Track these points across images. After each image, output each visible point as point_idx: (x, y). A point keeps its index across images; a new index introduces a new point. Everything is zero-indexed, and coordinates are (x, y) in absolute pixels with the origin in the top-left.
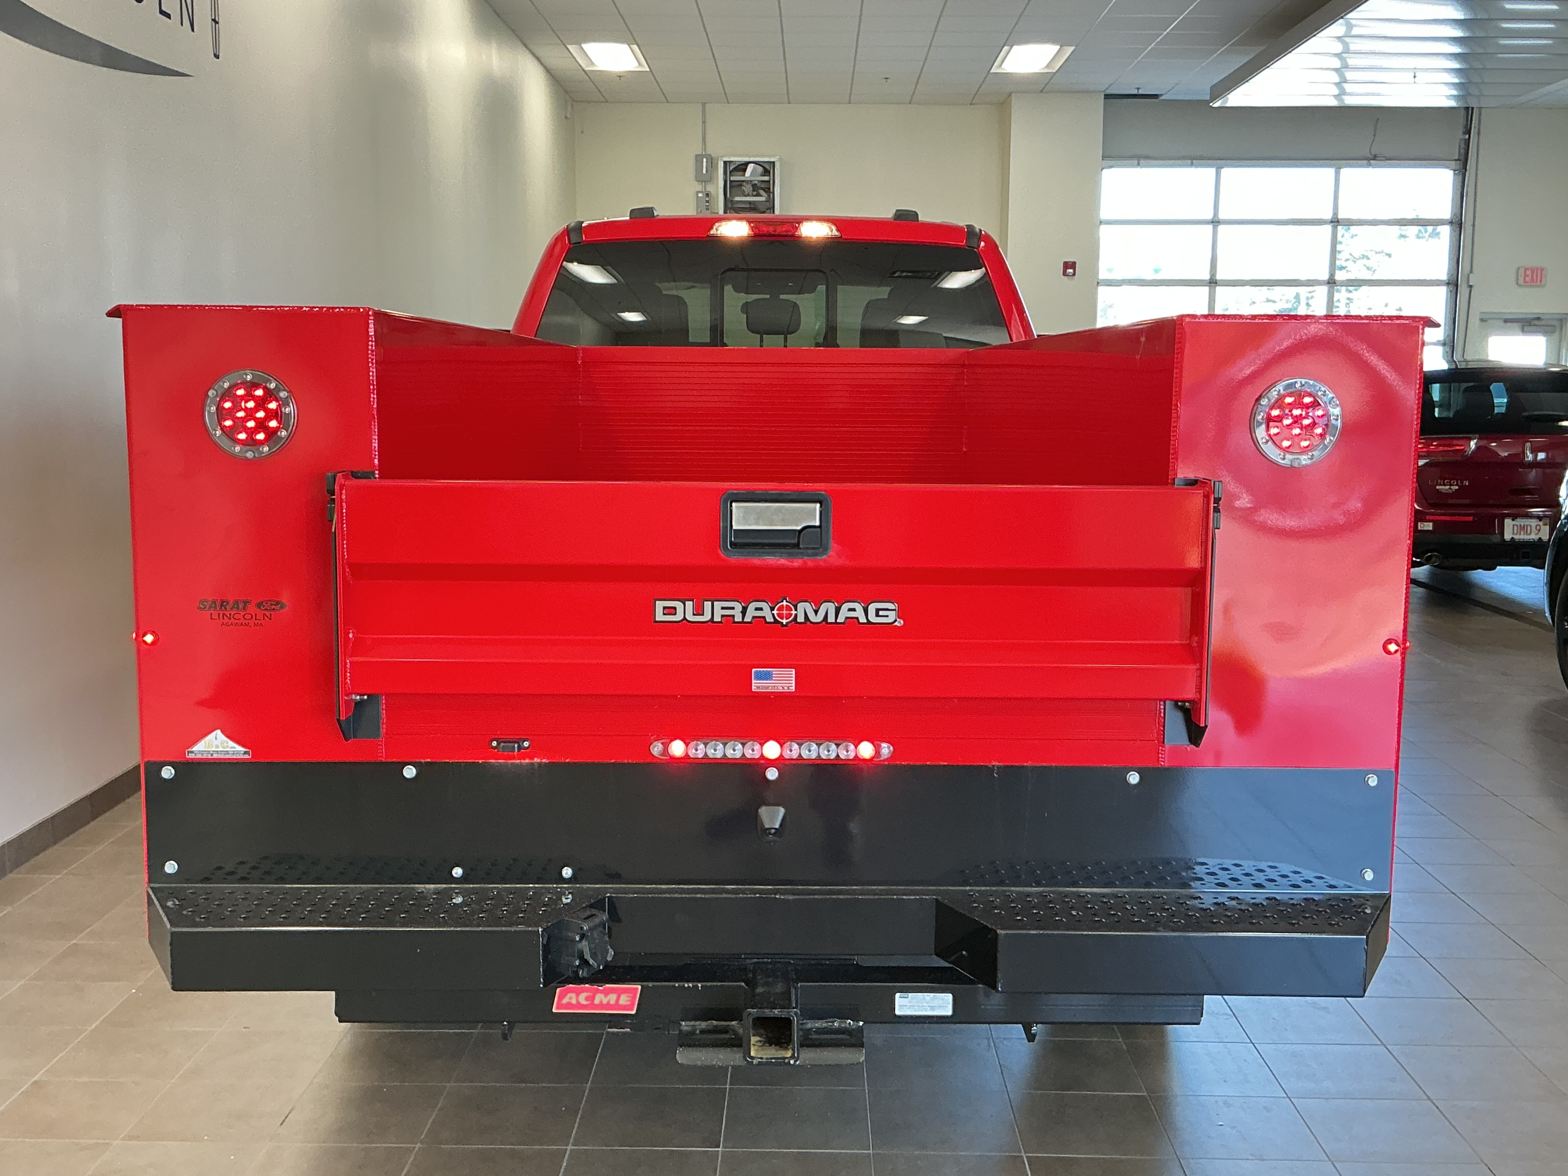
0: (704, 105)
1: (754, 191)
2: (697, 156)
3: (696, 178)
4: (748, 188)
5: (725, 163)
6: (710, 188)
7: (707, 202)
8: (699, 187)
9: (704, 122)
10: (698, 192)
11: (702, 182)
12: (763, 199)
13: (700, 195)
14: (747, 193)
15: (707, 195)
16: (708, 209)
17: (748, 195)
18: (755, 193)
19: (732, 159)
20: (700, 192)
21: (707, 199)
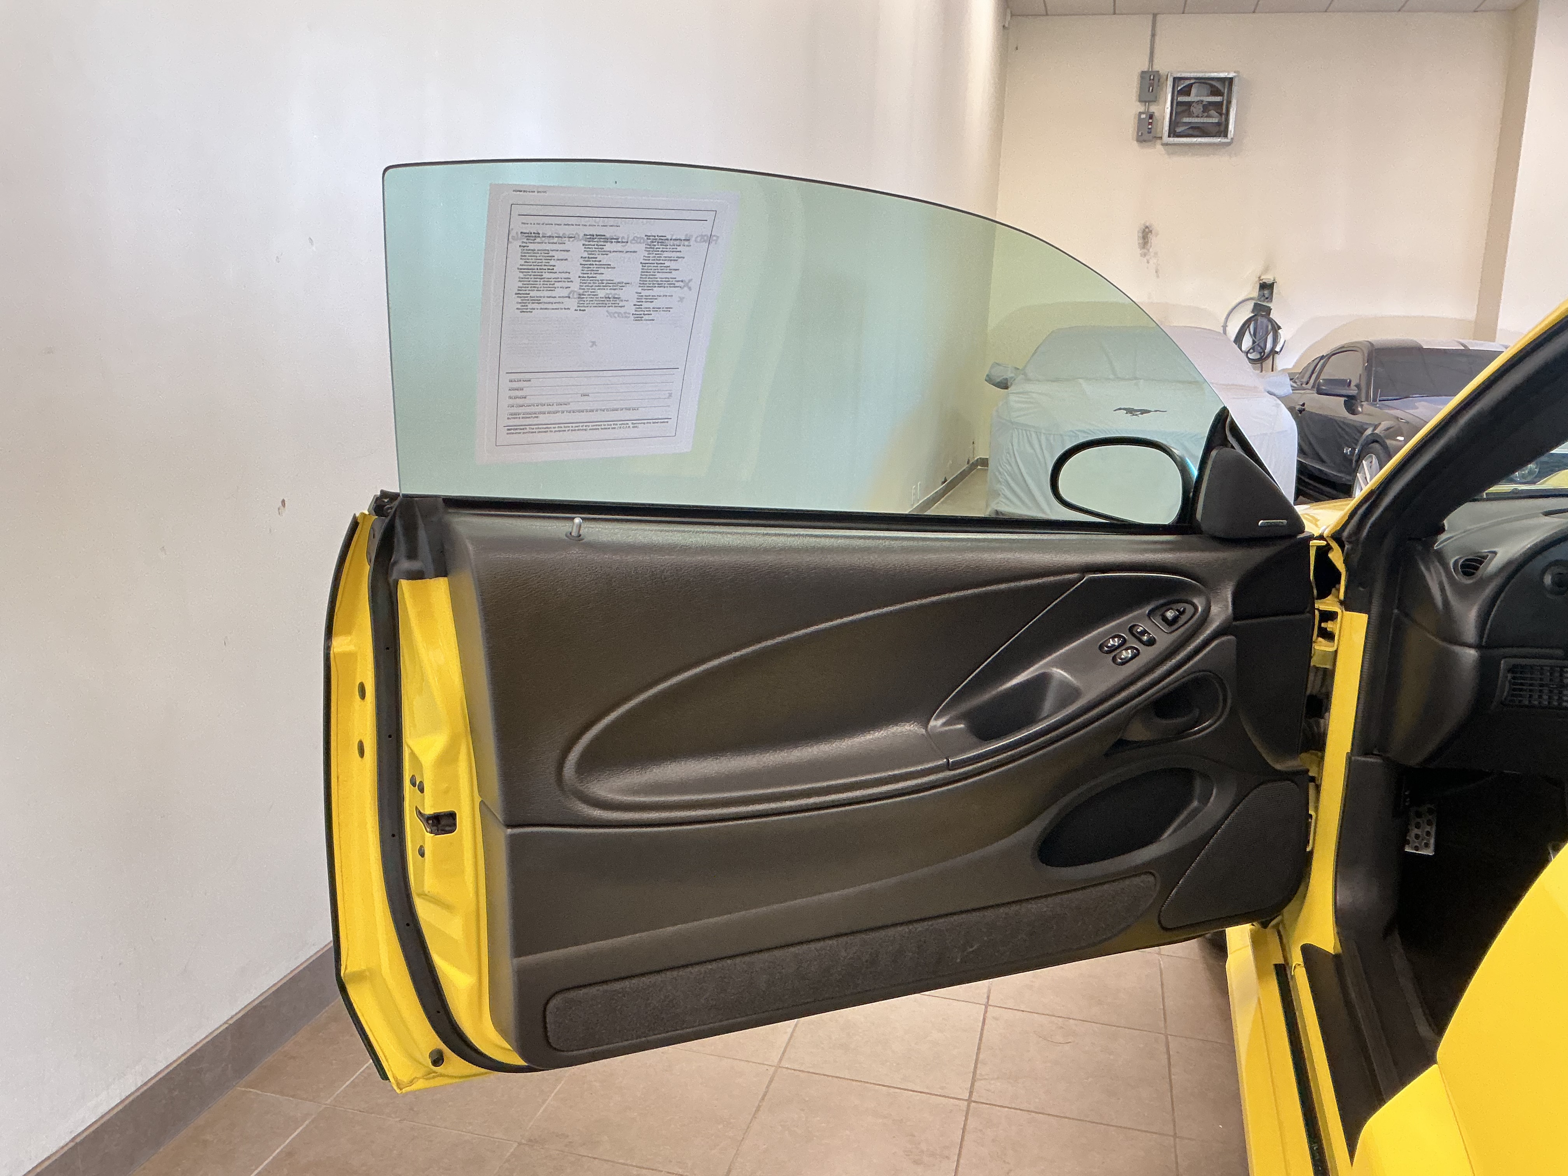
0: (1155, 16)
1: (1203, 112)
2: (1143, 72)
3: (1140, 96)
4: (1197, 109)
5: (1174, 78)
6: (1153, 108)
7: (1150, 124)
8: (1141, 108)
9: (1153, 35)
10: (1140, 113)
11: (1145, 102)
12: (1215, 120)
13: (1143, 116)
14: (1196, 114)
15: (1151, 117)
16: (1150, 133)
17: (1198, 117)
18: (1206, 114)
19: (1184, 75)
20: (1143, 113)
21: (1150, 121)
